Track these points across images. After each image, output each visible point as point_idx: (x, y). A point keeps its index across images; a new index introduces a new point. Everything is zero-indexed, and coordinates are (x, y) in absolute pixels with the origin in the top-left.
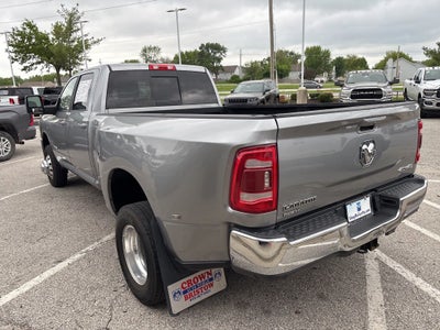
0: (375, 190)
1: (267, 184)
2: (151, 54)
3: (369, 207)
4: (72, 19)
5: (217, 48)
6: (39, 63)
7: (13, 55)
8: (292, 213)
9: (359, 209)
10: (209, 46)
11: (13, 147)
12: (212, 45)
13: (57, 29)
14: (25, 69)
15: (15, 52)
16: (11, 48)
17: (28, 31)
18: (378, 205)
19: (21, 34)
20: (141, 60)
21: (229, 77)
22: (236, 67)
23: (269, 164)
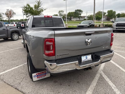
0: (94, 53)
1: (51, 49)
2: (61, 13)
3: (91, 58)
4: (39, 3)
5: (80, 11)
6: (30, 15)
7: (24, 13)
8: (61, 57)
9: (86, 58)
10: (78, 10)
11: (18, 37)
12: (79, 10)
13: (35, 6)
14: (27, 17)
15: (24, 12)
16: (23, 11)
17: (28, 7)
18: (94, 58)
19: (26, 8)
20: (58, 14)
21: (83, 19)
22: (85, 16)
23: (52, 43)
